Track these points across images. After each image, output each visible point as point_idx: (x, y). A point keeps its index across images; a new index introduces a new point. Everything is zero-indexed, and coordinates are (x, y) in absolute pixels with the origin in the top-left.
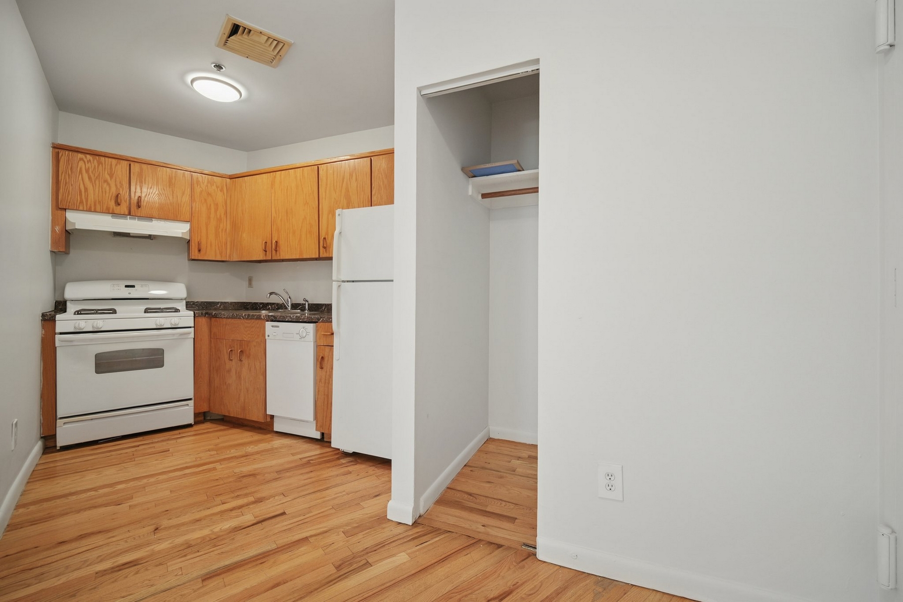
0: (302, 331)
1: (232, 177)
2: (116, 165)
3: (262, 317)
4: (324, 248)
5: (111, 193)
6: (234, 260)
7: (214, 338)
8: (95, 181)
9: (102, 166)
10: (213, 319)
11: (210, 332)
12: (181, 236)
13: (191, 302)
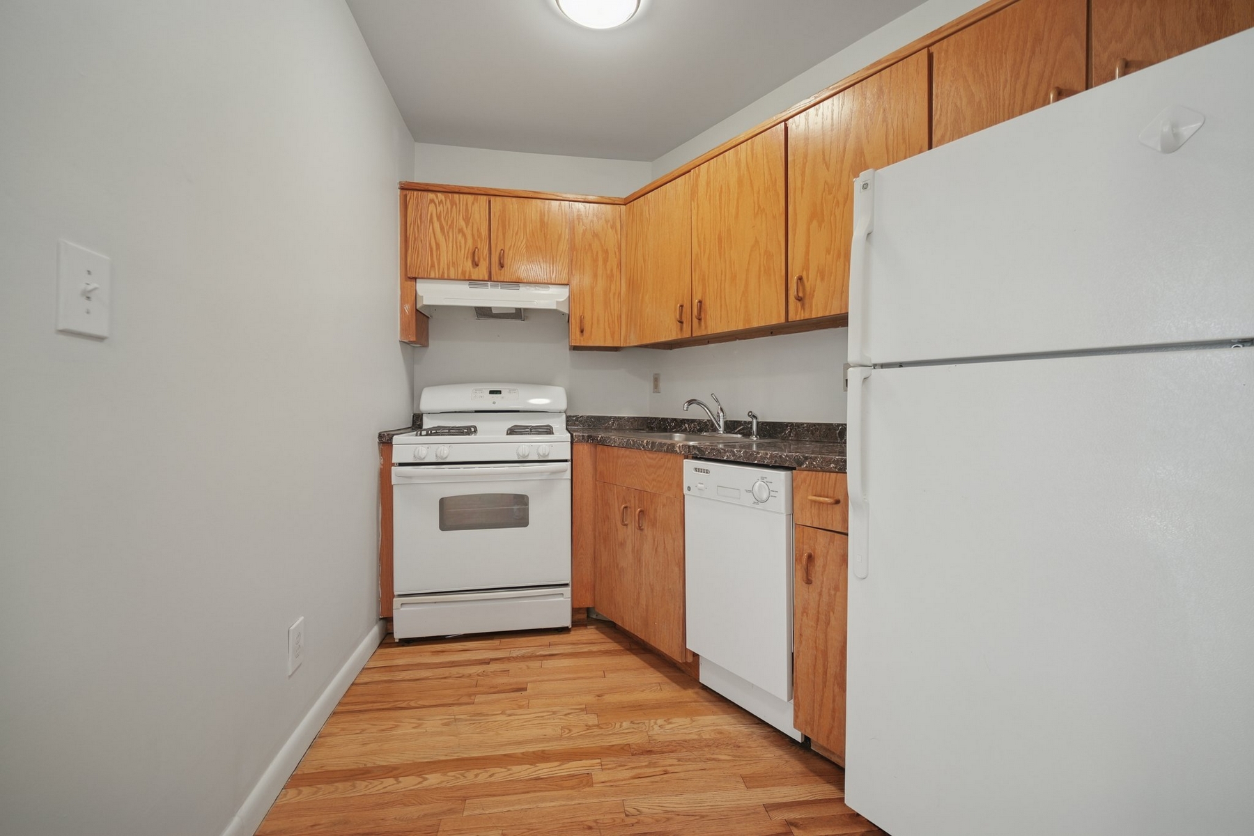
0: (760, 485)
1: (627, 202)
2: (473, 204)
3: (677, 449)
4: (799, 299)
5: (467, 248)
6: (631, 345)
7: (602, 481)
8: (448, 233)
9: (456, 208)
10: (599, 448)
11: (595, 469)
12: (555, 308)
13: (574, 416)
